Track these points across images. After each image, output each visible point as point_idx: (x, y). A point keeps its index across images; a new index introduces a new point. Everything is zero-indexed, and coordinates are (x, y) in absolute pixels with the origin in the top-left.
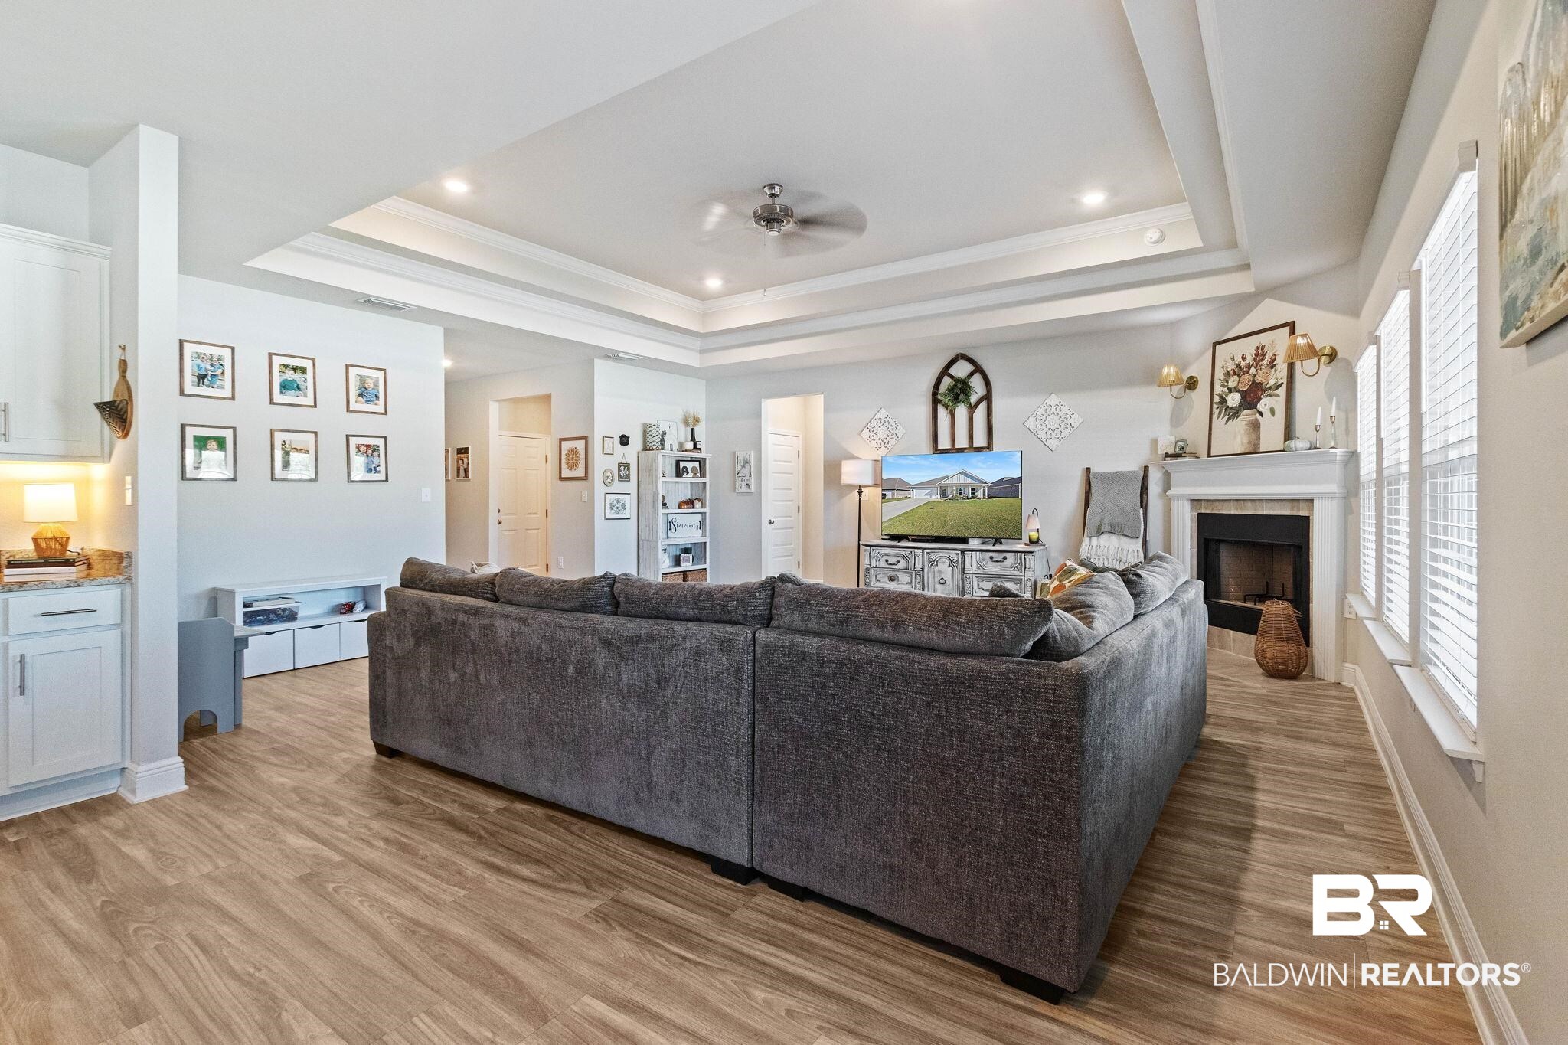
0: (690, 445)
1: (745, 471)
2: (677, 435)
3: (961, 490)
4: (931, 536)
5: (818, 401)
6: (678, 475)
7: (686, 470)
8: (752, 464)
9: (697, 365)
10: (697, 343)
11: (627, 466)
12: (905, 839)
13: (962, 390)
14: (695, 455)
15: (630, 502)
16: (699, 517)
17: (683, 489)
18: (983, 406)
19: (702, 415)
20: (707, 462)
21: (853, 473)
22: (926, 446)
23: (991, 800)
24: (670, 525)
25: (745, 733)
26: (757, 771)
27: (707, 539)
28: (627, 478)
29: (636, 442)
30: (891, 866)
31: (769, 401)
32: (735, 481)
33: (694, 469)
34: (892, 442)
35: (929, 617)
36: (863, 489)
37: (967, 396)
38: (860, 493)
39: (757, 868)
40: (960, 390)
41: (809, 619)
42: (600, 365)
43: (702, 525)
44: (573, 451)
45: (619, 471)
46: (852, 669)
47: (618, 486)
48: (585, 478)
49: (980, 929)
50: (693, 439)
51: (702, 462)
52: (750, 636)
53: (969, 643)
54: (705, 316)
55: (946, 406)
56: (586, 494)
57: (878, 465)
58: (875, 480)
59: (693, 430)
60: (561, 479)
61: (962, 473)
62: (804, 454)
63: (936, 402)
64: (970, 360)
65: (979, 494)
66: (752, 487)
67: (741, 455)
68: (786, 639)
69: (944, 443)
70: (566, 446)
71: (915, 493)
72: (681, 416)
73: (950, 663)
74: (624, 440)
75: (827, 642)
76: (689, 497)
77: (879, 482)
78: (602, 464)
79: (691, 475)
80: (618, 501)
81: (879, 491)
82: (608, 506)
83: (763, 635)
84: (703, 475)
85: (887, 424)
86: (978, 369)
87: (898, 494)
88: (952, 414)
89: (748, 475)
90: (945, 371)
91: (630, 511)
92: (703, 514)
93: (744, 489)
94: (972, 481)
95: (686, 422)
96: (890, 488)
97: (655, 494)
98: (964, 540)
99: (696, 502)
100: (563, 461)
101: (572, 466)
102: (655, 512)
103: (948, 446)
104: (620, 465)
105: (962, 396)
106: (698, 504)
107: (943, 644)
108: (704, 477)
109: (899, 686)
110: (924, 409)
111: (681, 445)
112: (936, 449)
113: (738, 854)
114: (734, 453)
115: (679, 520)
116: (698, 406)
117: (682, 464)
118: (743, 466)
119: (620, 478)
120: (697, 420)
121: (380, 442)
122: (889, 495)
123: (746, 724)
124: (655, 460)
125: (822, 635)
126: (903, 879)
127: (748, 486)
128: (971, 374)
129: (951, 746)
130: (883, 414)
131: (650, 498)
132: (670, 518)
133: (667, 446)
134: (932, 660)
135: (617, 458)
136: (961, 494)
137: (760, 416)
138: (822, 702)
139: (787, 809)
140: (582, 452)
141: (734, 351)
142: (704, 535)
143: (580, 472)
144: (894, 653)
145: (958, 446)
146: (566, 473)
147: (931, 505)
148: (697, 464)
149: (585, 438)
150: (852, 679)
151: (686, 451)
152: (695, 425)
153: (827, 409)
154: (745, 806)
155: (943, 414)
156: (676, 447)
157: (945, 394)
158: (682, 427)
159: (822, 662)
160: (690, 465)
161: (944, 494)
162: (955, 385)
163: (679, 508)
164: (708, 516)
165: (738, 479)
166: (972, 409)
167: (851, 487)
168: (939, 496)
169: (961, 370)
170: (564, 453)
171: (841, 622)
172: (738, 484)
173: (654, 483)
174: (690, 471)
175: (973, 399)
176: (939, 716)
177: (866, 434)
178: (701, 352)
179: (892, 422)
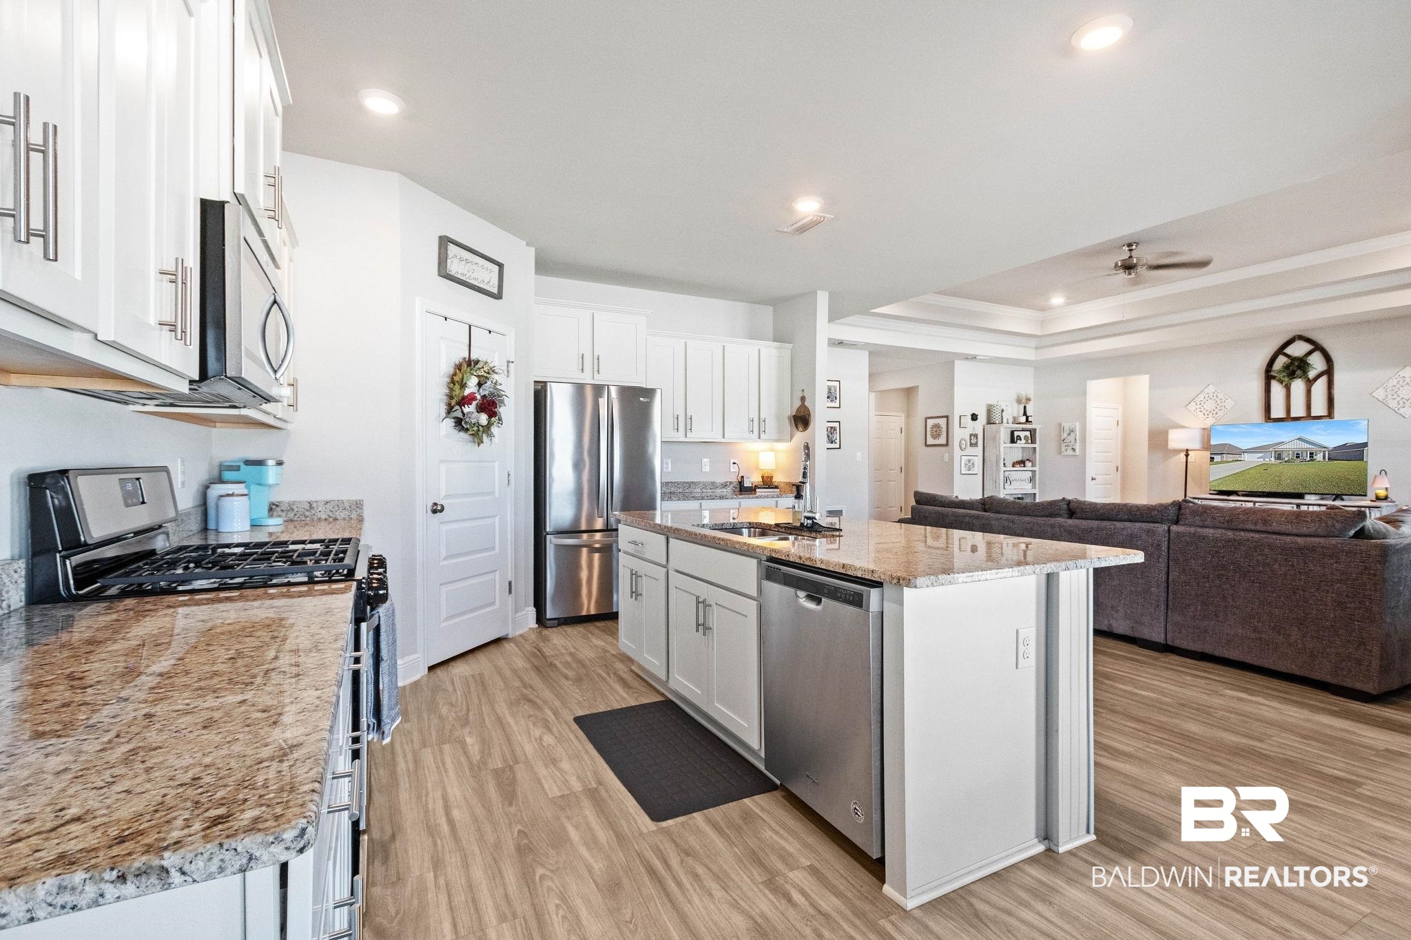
0: (1023, 419)
1: (1071, 438)
2: (1012, 411)
3: (1297, 454)
4: (1264, 492)
5: (1143, 381)
6: (1013, 441)
7: (1019, 438)
8: (1078, 433)
9: (1033, 358)
10: (1033, 343)
11: (976, 436)
12: (1270, 625)
13: (1299, 367)
14: (1028, 426)
15: (978, 461)
16: (1030, 474)
17: (1016, 452)
18: (1323, 380)
19: (1031, 397)
20: (1037, 431)
21: (1177, 439)
22: (1257, 414)
23: (1326, 605)
24: (1006, 479)
25: (1163, 577)
26: (1171, 596)
27: (1036, 491)
28: (976, 445)
29: (982, 418)
30: (1261, 638)
31: (1094, 382)
32: (1060, 447)
33: (1026, 437)
34: (1221, 413)
35: (1286, 518)
36: (1189, 453)
37: (1305, 372)
38: (1187, 456)
39: (1170, 643)
40: (1297, 367)
41: (1206, 520)
42: (959, 366)
43: (1032, 480)
44: (937, 426)
45: (971, 439)
46: (1234, 544)
47: (970, 450)
48: (947, 445)
49: (1317, 667)
50: (1025, 414)
51: (1033, 432)
52: (1166, 528)
53: (1312, 530)
54: (1043, 323)
55: (1281, 382)
56: (946, 456)
57: (1207, 433)
58: (1203, 444)
59: (1025, 407)
60: (926, 445)
61: (1299, 439)
62: (1125, 425)
63: (1269, 376)
64: (1308, 340)
65: (1319, 457)
66: (1077, 451)
67: (1067, 426)
68: (1192, 530)
69: (1278, 411)
70: (931, 423)
71: (1246, 457)
72: (1015, 397)
73: (1300, 540)
74: (974, 417)
75: (1219, 531)
76: (1020, 459)
77: (1207, 446)
78: (959, 434)
79: (1023, 441)
80: (969, 461)
81: (1207, 454)
82: (963, 466)
83: (1174, 528)
84: (1033, 441)
85: (1215, 398)
86: (1317, 347)
87: (1230, 458)
88: (1288, 388)
89: (1073, 440)
90: (1281, 351)
91: (978, 469)
92: (1033, 472)
93: (1070, 452)
94: (1308, 446)
95: (1019, 401)
96: (1217, 453)
97: (998, 457)
98: (1301, 496)
99: (1027, 463)
100: (928, 433)
101: (936, 435)
102: (998, 470)
103: (1282, 415)
104: (971, 435)
105: (1299, 372)
106: (1029, 464)
107: (1295, 531)
108: (1035, 443)
109: (1266, 551)
110: (1257, 385)
111: (1014, 418)
112: (1268, 417)
113: (1158, 637)
114: (1060, 425)
115: (1013, 475)
116: (1028, 389)
117: (1016, 434)
118: (1069, 434)
119: (971, 445)
120: (1028, 400)
121: (836, 425)
122: (1217, 458)
123: (1164, 572)
124: (998, 431)
125: (1215, 527)
126: (1268, 645)
127: (1074, 450)
128: (1310, 353)
129: (1301, 580)
130: (1211, 389)
131: (993, 459)
132: (1007, 474)
133: (1005, 421)
134: (1288, 539)
135: (969, 431)
136: (1298, 457)
137: (1085, 394)
138: (1215, 560)
139: (1191, 613)
140: (944, 427)
141: (1066, 347)
142: (1034, 487)
143: (942, 440)
144: (1264, 536)
145: (1293, 415)
146: (930, 441)
147: (1265, 467)
148: (1028, 434)
149: (947, 417)
150: (1235, 548)
151: (1020, 423)
152: (1027, 403)
153: (1152, 387)
154: (1162, 613)
155: (1277, 390)
156: (1011, 420)
157: (1280, 372)
158: (1015, 405)
159: (1216, 540)
160: (1022, 434)
161: (1279, 457)
162: (1292, 363)
163: (1013, 466)
164: (1037, 473)
165: (1063, 445)
166: (1310, 383)
167: (1178, 451)
168: (1273, 459)
169: (1298, 350)
170: (928, 427)
171: (1228, 522)
172: (1063, 448)
173: (997, 447)
174: (1022, 438)
175: (1312, 374)
176: (1293, 566)
177: (1192, 406)
178: (1037, 348)
179: (1220, 396)
